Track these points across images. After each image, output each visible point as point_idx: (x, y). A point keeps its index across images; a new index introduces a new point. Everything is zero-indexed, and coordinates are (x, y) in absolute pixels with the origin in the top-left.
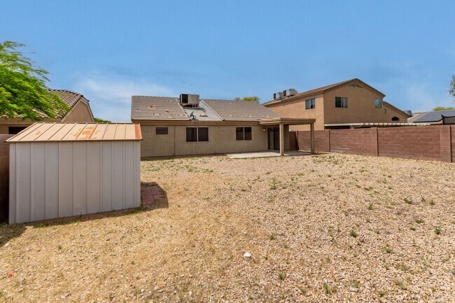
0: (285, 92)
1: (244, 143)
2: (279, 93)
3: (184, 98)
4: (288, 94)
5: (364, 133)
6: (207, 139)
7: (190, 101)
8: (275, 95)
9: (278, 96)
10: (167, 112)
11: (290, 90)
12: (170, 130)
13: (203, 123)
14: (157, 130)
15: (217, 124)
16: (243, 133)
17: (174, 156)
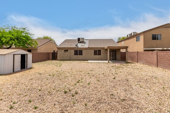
0: (131, 33)
1: (97, 56)
2: (129, 34)
3: (79, 39)
4: (132, 34)
5: (151, 54)
6: (82, 54)
7: (81, 40)
8: (128, 35)
9: (129, 36)
10: (71, 44)
11: (133, 32)
12: (69, 51)
13: (80, 48)
14: (65, 51)
15: (86, 49)
16: (97, 52)
17: (70, 60)
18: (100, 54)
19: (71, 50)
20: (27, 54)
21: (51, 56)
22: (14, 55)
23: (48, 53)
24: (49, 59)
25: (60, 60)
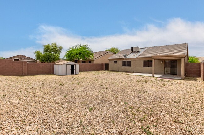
1: (148, 68)
3: (132, 49)
6: (130, 66)
7: (134, 50)
12: (118, 62)
13: (128, 59)
14: (114, 61)
15: (134, 59)
16: (148, 63)
17: (118, 71)
18: (151, 66)
19: (120, 61)
20: (75, 65)
21: (104, 67)
22: (66, 65)
23: (102, 64)
24: (102, 70)
25: (111, 71)
